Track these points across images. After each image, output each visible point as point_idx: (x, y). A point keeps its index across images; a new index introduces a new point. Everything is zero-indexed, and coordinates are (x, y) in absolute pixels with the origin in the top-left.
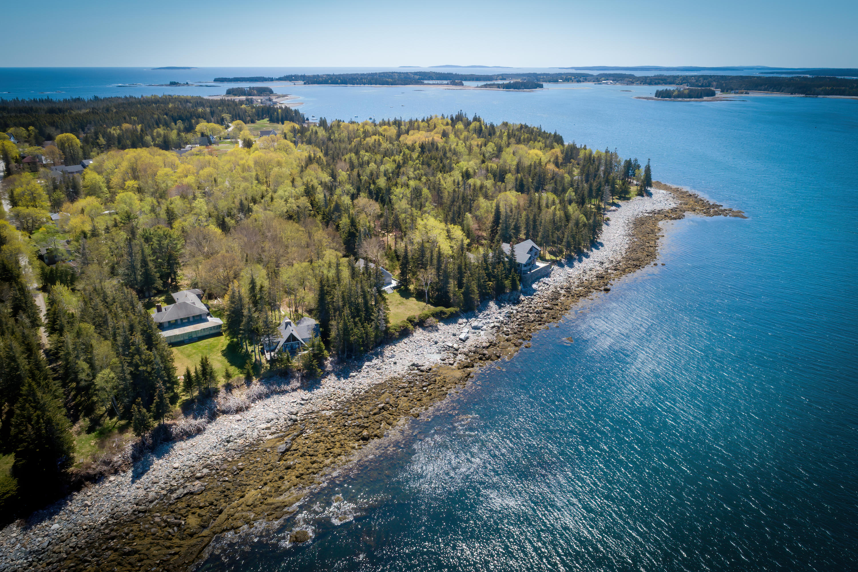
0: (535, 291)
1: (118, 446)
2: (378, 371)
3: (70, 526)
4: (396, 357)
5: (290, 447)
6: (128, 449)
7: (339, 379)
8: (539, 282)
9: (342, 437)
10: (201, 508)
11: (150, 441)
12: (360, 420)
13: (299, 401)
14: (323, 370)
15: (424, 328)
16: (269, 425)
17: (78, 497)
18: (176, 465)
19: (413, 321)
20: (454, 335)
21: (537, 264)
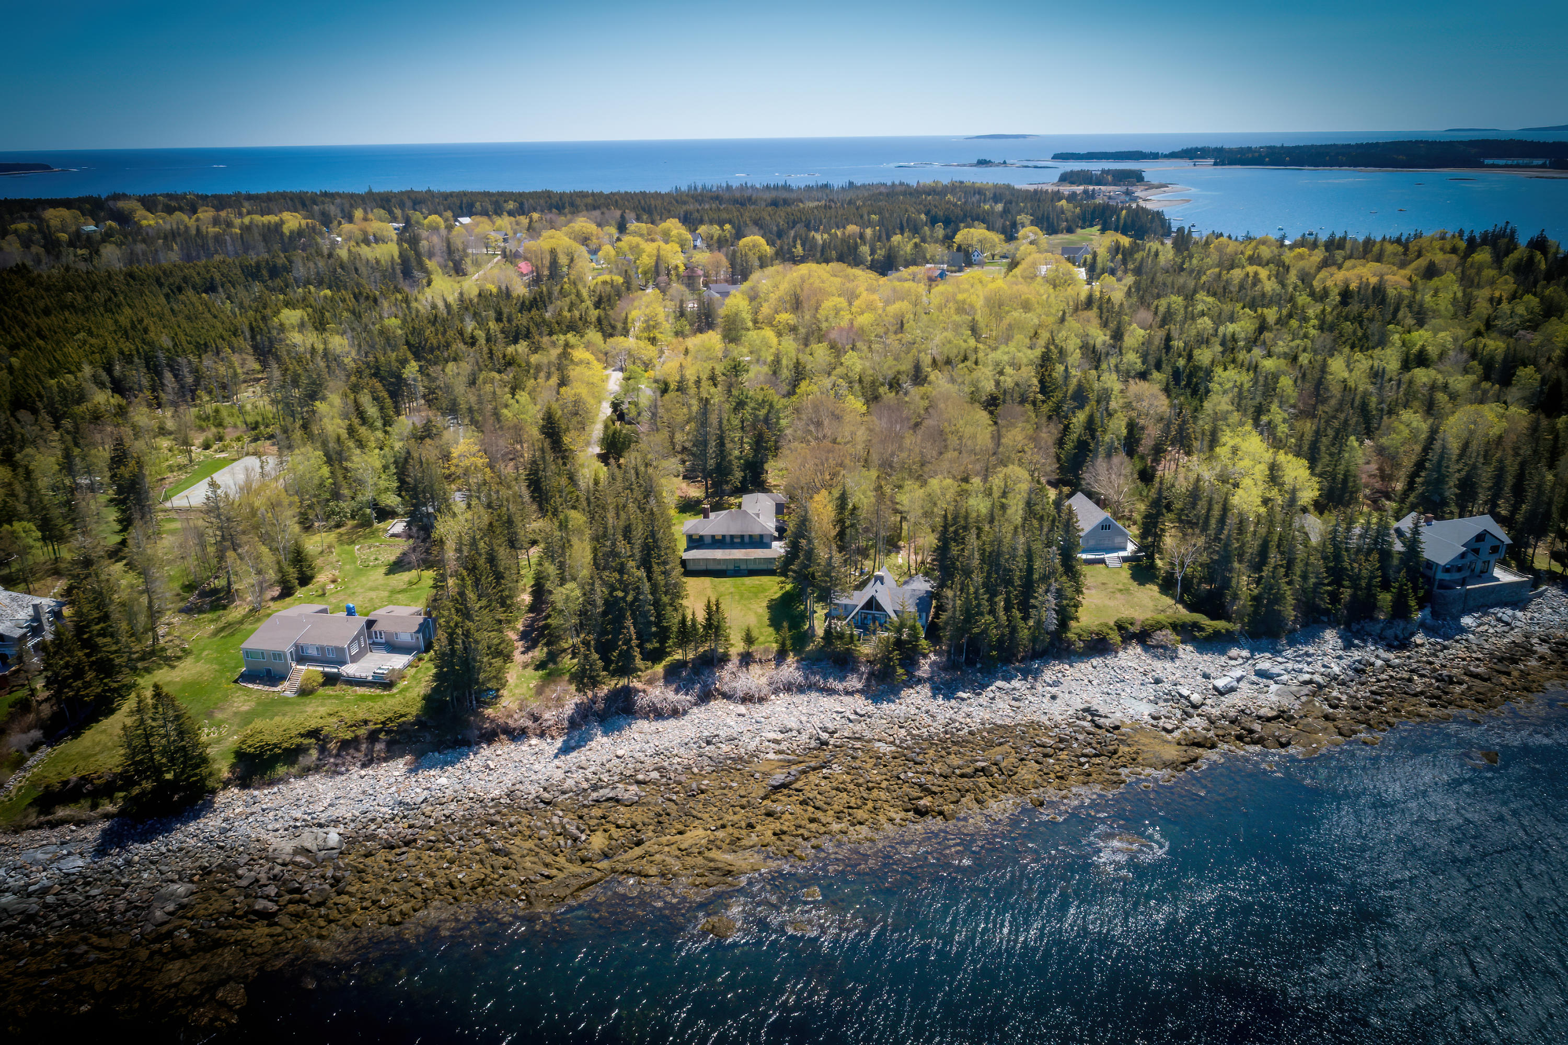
0: (1463, 630)
1: (558, 699)
2: (1013, 703)
3: (458, 787)
4: (1061, 688)
5: (791, 783)
6: (569, 708)
7: (934, 696)
8: (1486, 614)
9: (883, 795)
10: (618, 827)
11: (601, 705)
12: (930, 777)
13: (848, 714)
14: (910, 674)
15: (1147, 648)
16: (780, 736)
17: (486, 751)
18: (620, 753)
19: (1126, 629)
20: (1206, 676)
21: (1498, 573)
